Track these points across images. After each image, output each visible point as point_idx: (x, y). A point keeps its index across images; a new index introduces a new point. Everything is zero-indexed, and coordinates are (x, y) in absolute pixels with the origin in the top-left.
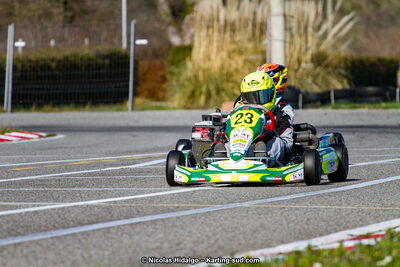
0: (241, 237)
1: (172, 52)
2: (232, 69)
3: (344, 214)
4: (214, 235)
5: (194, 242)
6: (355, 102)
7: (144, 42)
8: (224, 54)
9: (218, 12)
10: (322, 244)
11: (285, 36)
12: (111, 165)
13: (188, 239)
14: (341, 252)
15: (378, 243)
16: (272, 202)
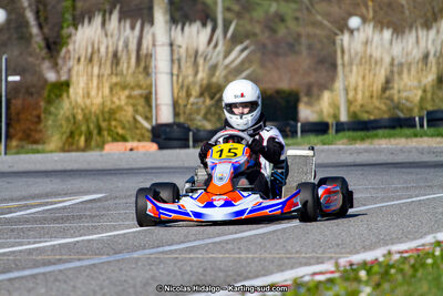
0: (131, 290)
1: (47, 89)
2: (115, 106)
3: (244, 263)
4: (102, 289)
7: (17, 78)
8: (106, 91)
11: (172, 69)
16: (163, 252)
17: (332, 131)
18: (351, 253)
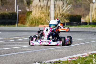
0: (43, 57)
1: (27, 13)
2: (41, 17)
3: (68, 52)
4: (37, 57)
5: (32, 59)
6: (71, 25)
7: (20, 10)
8: (39, 14)
9: (38, 3)
10: (63, 60)
11: (54, 9)
12: (12, 40)
13: (30, 58)
14: (67, 62)
15: (76, 60)
16: (50, 49)
17: (88, 24)
18: (91, 51)
